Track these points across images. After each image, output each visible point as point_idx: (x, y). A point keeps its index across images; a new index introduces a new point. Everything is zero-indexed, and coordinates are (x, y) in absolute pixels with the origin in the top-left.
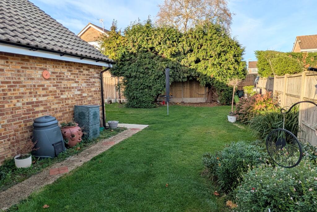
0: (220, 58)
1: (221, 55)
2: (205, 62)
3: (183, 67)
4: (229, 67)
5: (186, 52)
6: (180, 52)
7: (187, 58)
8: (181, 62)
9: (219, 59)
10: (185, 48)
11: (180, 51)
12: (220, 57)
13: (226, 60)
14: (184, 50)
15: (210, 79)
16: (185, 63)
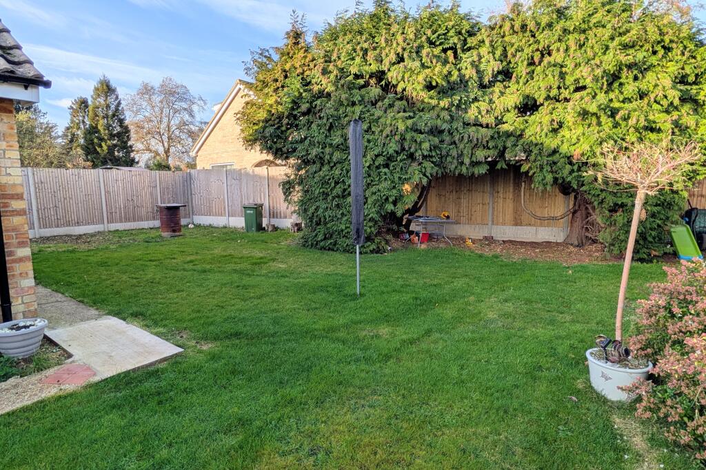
0: (617, 91)
1: (622, 80)
2: (554, 109)
3: (474, 128)
4: (654, 122)
5: (486, 80)
6: (467, 82)
7: (491, 100)
8: (466, 112)
9: (612, 95)
10: (482, 67)
11: (467, 77)
12: (616, 85)
13: (642, 95)
14: (478, 72)
15: (568, 167)
16: (482, 116)
